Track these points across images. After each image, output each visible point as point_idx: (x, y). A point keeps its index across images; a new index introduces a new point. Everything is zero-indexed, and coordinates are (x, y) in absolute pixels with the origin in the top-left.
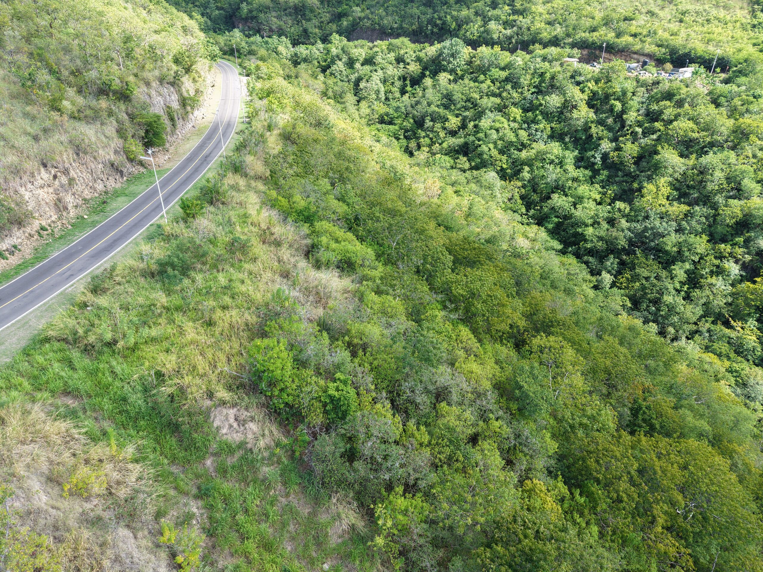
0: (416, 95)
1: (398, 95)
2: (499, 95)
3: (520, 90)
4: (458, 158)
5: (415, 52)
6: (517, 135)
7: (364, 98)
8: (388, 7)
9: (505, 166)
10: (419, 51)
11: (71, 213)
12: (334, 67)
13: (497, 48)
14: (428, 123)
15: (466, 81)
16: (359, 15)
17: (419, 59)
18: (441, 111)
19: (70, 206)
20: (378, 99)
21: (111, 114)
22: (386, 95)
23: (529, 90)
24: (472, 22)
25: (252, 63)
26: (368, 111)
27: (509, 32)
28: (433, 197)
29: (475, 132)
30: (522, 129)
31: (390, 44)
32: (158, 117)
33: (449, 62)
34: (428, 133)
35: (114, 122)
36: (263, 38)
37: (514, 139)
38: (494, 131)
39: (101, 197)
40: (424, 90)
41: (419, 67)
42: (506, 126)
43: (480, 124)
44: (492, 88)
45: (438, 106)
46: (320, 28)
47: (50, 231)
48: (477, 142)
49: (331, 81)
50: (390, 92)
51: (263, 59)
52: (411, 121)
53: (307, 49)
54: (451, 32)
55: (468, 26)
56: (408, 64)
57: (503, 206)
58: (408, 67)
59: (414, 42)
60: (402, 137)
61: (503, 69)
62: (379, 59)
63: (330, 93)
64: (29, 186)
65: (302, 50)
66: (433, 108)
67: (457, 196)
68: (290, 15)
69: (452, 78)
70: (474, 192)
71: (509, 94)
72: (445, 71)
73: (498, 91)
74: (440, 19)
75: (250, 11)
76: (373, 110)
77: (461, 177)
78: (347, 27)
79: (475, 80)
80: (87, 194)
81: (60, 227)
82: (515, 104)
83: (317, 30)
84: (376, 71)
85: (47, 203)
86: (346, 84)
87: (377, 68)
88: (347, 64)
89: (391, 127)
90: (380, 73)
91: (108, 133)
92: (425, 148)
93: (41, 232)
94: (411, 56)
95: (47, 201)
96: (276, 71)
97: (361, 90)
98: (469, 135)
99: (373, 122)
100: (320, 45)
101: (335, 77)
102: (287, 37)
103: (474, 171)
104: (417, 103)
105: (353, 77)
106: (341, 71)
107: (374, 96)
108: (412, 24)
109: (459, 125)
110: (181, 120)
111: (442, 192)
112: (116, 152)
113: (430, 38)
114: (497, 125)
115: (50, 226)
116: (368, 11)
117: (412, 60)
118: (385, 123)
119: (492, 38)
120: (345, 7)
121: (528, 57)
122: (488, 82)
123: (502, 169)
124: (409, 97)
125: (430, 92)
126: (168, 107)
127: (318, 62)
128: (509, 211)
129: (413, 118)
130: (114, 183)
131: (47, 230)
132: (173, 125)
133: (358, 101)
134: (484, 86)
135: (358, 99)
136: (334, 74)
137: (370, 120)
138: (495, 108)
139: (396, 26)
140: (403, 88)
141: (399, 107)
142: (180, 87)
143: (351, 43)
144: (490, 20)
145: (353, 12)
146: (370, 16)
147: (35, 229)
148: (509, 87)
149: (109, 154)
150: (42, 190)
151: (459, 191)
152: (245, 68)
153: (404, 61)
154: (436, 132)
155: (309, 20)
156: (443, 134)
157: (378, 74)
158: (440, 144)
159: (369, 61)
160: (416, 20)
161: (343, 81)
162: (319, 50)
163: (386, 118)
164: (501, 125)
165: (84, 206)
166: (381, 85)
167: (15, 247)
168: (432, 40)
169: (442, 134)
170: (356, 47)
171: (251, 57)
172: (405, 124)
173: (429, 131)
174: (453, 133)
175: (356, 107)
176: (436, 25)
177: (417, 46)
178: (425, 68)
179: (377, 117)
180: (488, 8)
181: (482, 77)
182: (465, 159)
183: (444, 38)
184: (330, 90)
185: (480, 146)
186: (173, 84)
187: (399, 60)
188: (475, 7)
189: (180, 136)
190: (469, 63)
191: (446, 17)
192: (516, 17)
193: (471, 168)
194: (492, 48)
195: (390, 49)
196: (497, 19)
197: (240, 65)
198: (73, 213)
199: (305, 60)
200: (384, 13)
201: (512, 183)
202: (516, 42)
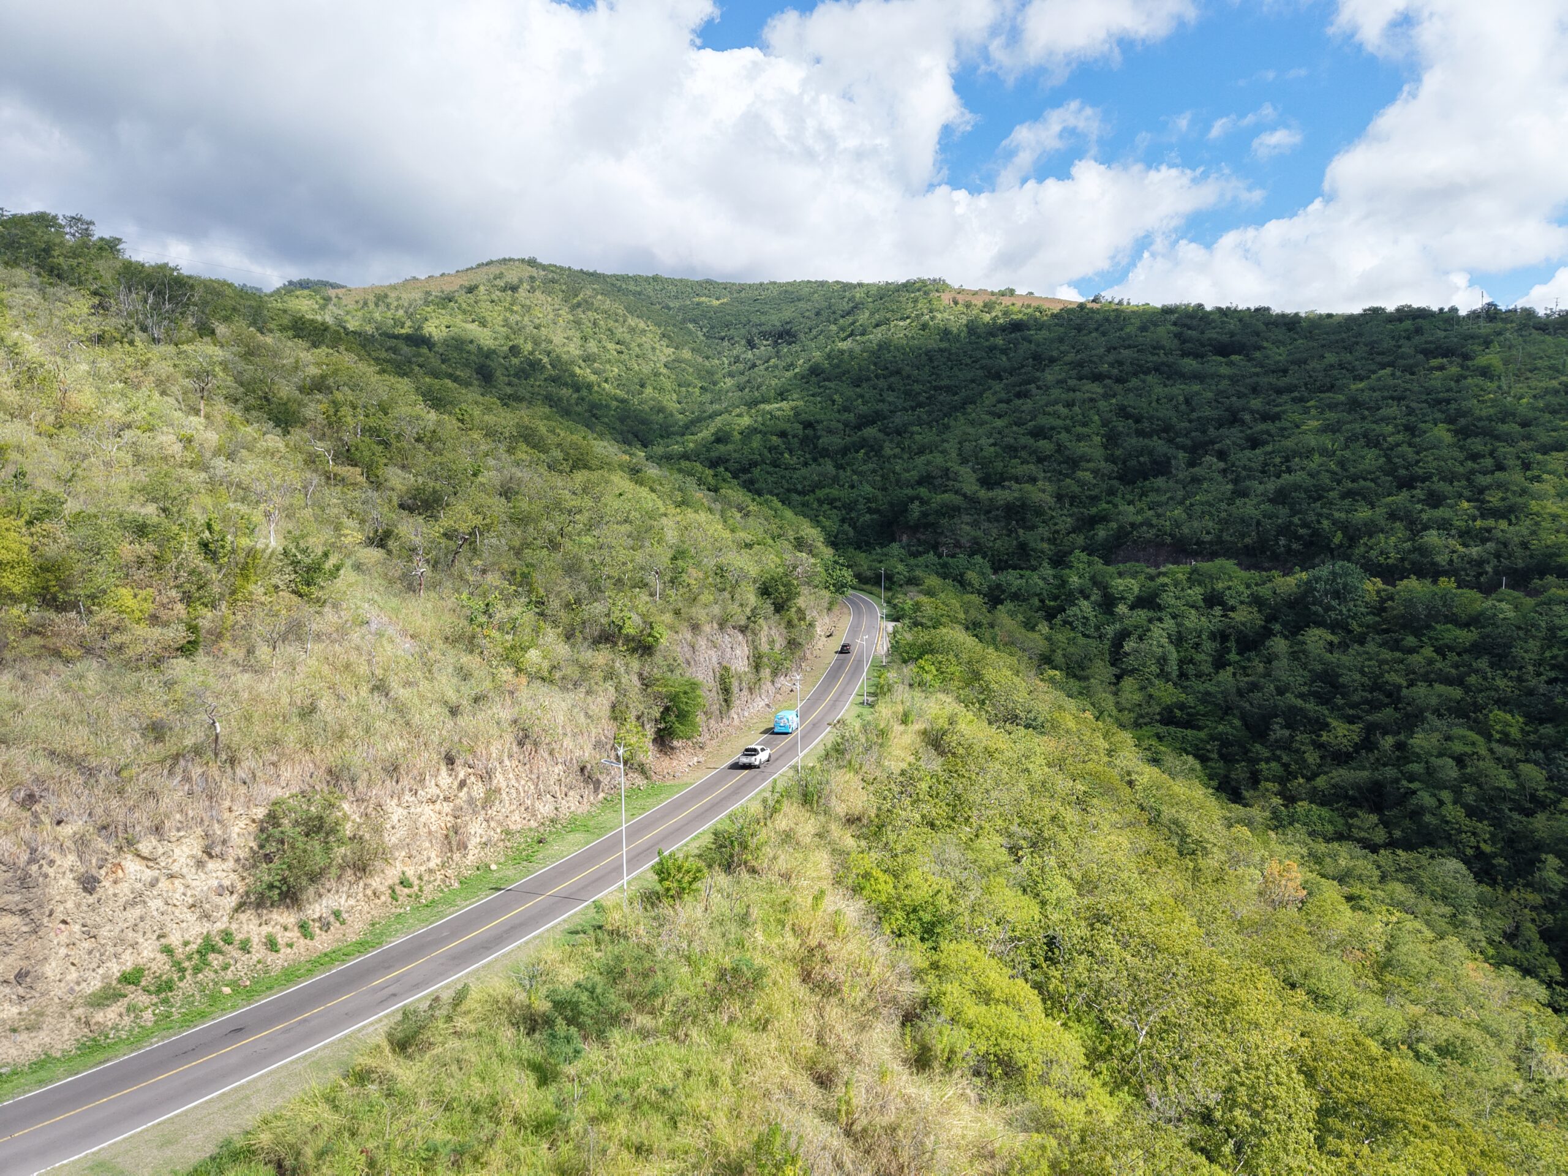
0: (1249, 671)
1: (1207, 668)
2: (1459, 682)
3: (1514, 673)
4: (1354, 815)
5: (1248, 586)
6: (1518, 776)
7: (1132, 672)
8: (1192, 505)
9: (1487, 848)
10: (1257, 585)
11: (470, 857)
12: (1072, 611)
13: (1446, 584)
14: (1279, 732)
15: (1371, 647)
16: (1132, 518)
17: (1257, 601)
18: (1310, 706)
19: (473, 843)
20: (1163, 675)
21: (610, 675)
22: (1180, 667)
23: (1539, 674)
24: (1382, 531)
25: (908, 599)
26: (1137, 697)
27: (1475, 551)
28: (1284, 904)
29: (1398, 758)
30: (1527, 761)
31: (1194, 571)
32: (694, 686)
33: (1328, 608)
34: (1278, 752)
35: (612, 690)
36: (940, 556)
37: (1511, 785)
38: (1451, 762)
39: (541, 829)
40: (1269, 662)
41: (1257, 615)
42: (1483, 751)
43: (1411, 741)
44: (1439, 665)
45: (1301, 696)
46: (1052, 541)
47: (416, 888)
48: (1404, 783)
49: (1061, 637)
50: (1191, 661)
51: (930, 593)
52: (1237, 722)
53: (1022, 577)
54: (1331, 551)
55: (1373, 540)
56: (1233, 609)
57: (1491, 951)
58: (1231, 614)
59: (1248, 568)
60: (1215, 756)
61: (1467, 625)
62: (1168, 598)
63: (1058, 657)
64: (407, 797)
65: (1012, 579)
66: (1290, 698)
67: (1353, 908)
68: (998, 521)
69: (1336, 639)
70: (1402, 906)
71: (1485, 678)
72: (1319, 624)
73: (1453, 671)
74: (1305, 525)
75: (925, 515)
76: (1151, 696)
77: (1365, 864)
78: (1106, 540)
79: (1396, 646)
80: (516, 822)
81: (438, 882)
82: (1502, 703)
83: (1045, 545)
84: (1160, 620)
85: (430, 833)
86: (1094, 643)
87: (1163, 614)
88: (1100, 606)
89: (1189, 732)
90: (1169, 623)
91: (594, 709)
92: (1269, 785)
93: (398, 888)
94: (1239, 594)
95: (433, 828)
96: (952, 613)
97: (1127, 654)
98: (1385, 765)
99: (1147, 720)
100: (1048, 571)
101: (1073, 629)
102: (984, 558)
103: (1400, 852)
104: (1254, 687)
105: (1110, 630)
106: (1087, 619)
107: (1155, 669)
108: (1243, 536)
109: (1357, 740)
110: (745, 692)
111: (1310, 894)
112: (598, 745)
113: (1284, 563)
114: (1458, 747)
115: (420, 878)
116: (1151, 513)
117: (1242, 603)
118: (1178, 724)
119: (1434, 564)
120: (1105, 506)
121: (1530, 602)
122: (1428, 652)
123: (1480, 854)
124: (1234, 674)
125: (1282, 668)
126: (726, 669)
127: (1042, 601)
128: (1509, 969)
129: (1243, 717)
130: (575, 803)
131: (410, 886)
132: (726, 701)
133: (1119, 678)
134: (1415, 659)
135: (1116, 671)
136: (1070, 624)
137: (1142, 716)
138: (1448, 709)
139: (1208, 538)
140: (1222, 656)
141: (1208, 693)
142: (755, 635)
143: (1111, 569)
144: (1426, 528)
145: (1119, 514)
146: (1154, 521)
147: (390, 882)
148: (1483, 663)
149: (581, 748)
150: (431, 806)
151: (1359, 897)
152: (895, 606)
153: (1222, 604)
154: (1297, 751)
155: (1033, 528)
156: (1316, 755)
157: (1165, 626)
158: (1309, 779)
159: (1148, 601)
160: (1254, 527)
161: (1088, 636)
162: (1044, 579)
163: (1178, 713)
164: (1468, 749)
165: (501, 844)
166: (1171, 648)
167: (337, 914)
168: (1289, 565)
169: (1312, 757)
170: (1120, 575)
171: (911, 588)
172: (1221, 728)
173: (1280, 748)
174: (1341, 758)
175: (1114, 688)
176: (1299, 538)
177: (1255, 575)
178: (1271, 618)
179: (1158, 710)
180: (1419, 506)
181: (1411, 640)
182: (1374, 818)
183: (1317, 561)
184: (1059, 652)
185: (1414, 792)
186: (743, 630)
187: (1213, 600)
188: (1388, 505)
189: (736, 722)
190: (1379, 609)
191: (1319, 522)
192: (1491, 523)
193: (1392, 844)
194: (1435, 582)
195: (1194, 578)
196: (1444, 526)
197: (888, 602)
198: (473, 855)
199: (1015, 597)
200: (1184, 516)
201: (1514, 894)
202: (1496, 572)
